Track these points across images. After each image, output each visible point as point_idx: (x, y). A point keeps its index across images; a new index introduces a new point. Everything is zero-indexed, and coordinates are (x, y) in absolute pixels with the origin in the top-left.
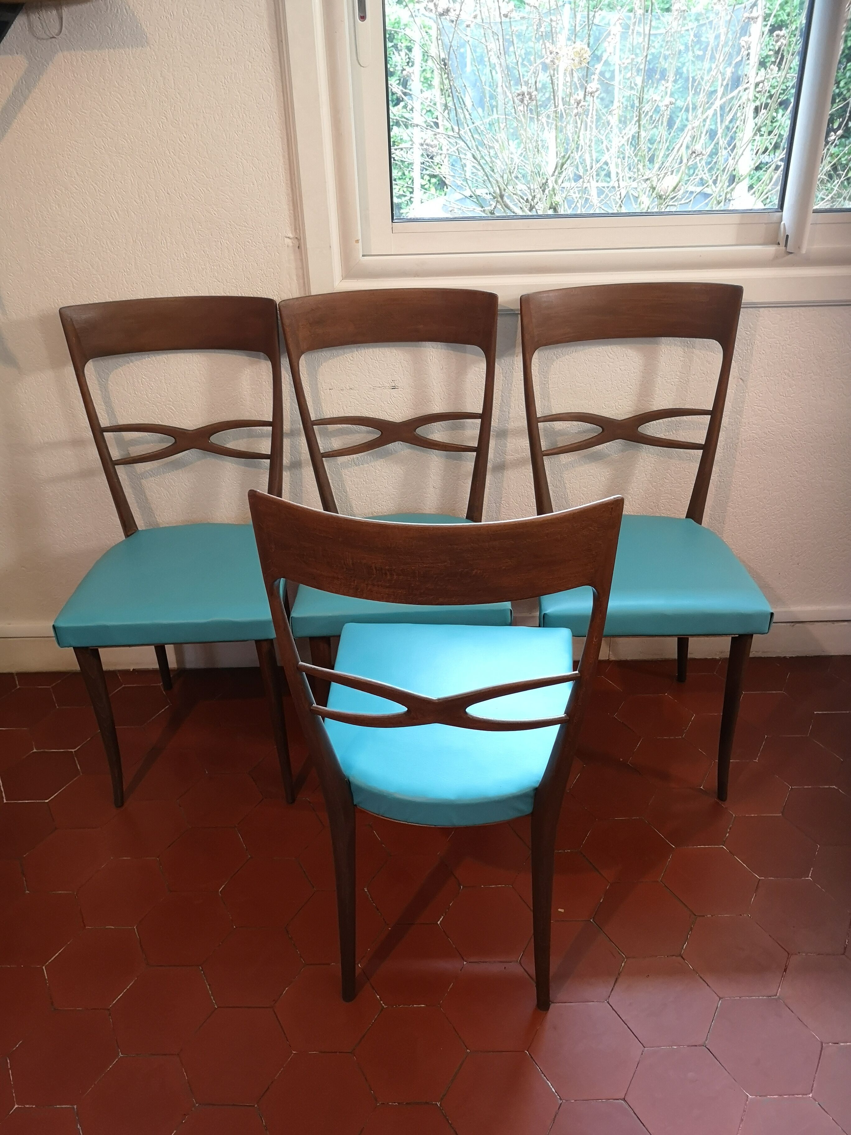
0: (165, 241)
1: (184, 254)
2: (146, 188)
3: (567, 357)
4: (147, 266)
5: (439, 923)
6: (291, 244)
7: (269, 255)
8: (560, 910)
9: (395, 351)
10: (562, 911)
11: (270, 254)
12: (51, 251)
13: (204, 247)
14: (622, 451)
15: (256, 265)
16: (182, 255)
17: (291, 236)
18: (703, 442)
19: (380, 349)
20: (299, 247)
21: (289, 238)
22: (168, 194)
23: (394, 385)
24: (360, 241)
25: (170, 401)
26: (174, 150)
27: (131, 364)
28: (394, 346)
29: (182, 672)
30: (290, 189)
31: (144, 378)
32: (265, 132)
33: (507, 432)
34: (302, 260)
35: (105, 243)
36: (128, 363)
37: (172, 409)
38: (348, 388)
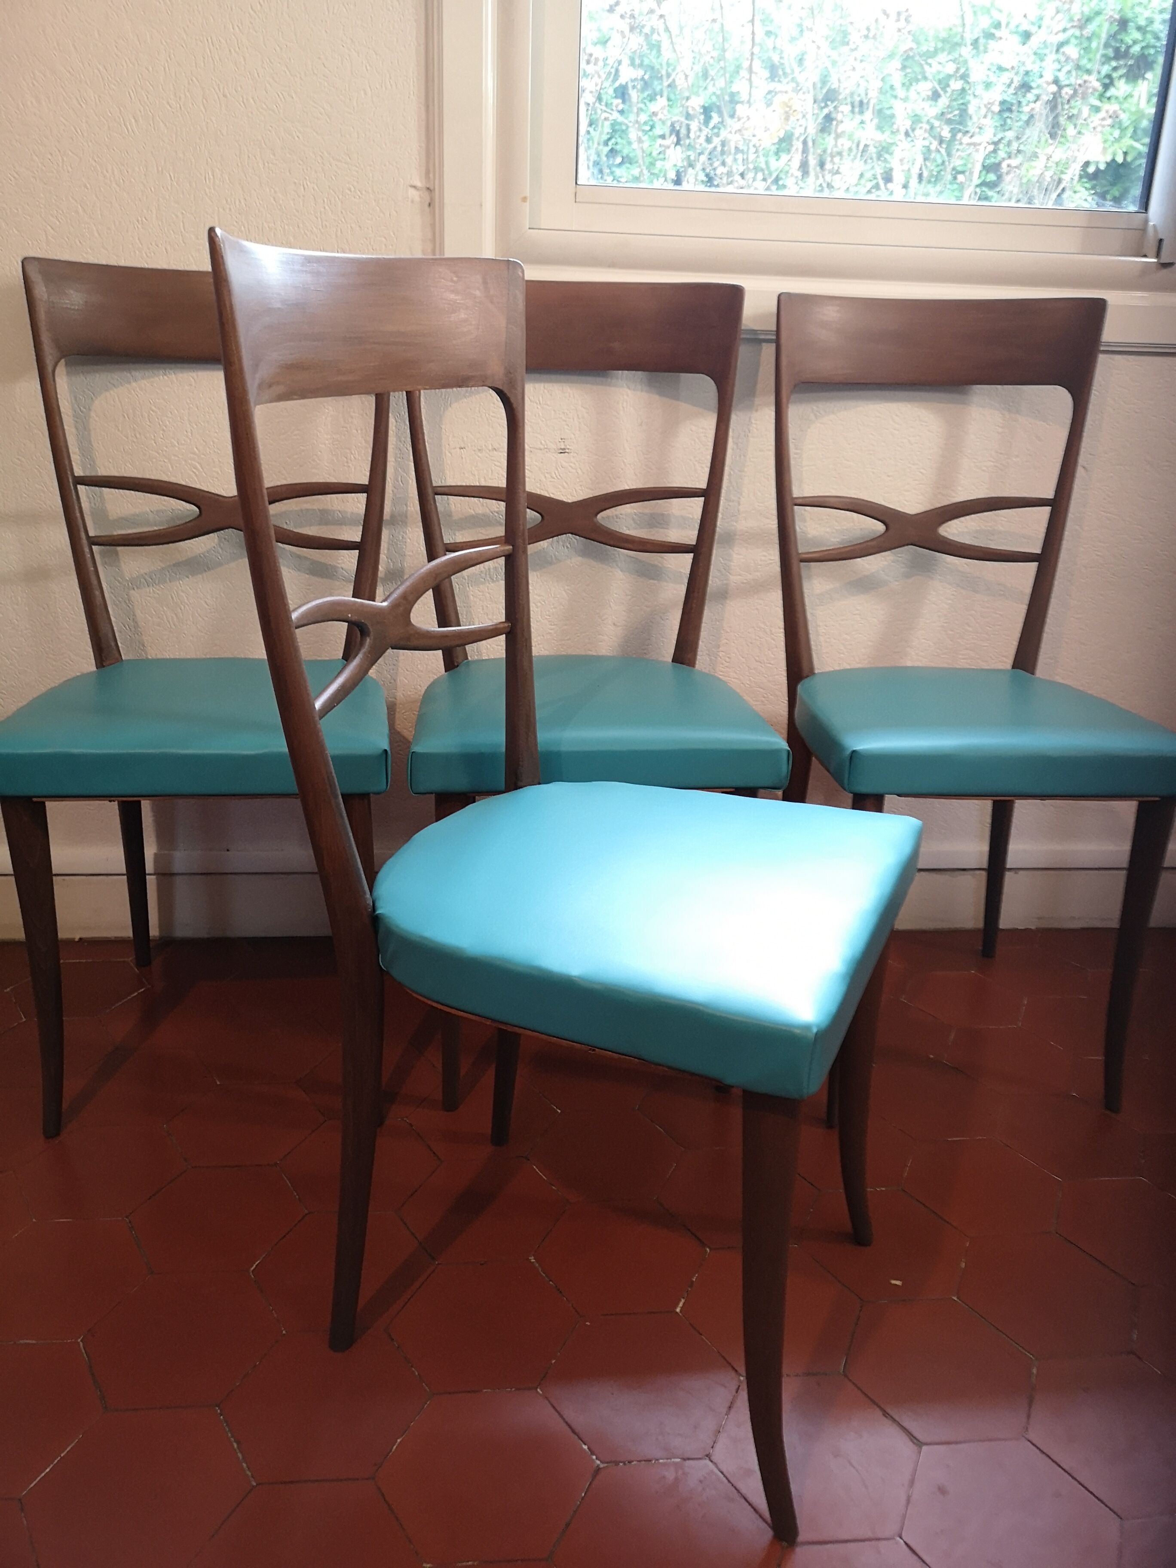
0: (212, 177)
1: (242, 201)
2: (189, 84)
3: (832, 417)
4: (177, 217)
5: (678, 1310)
6: (417, 199)
7: (382, 215)
8: (894, 1282)
9: (569, 390)
10: (898, 1283)
11: (384, 214)
12: (16, 175)
13: (275, 192)
14: (907, 576)
15: (358, 229)
16: (237, 203)
17: (418, 184)
18: (1038, 551)
19: (547, 385)
20: (430, 205)
21: (415, 187)
22: (225, 96)
23: (563, 447)
24: (528, 200)
25: (194, 453)
26: (242, 24)
27: (134, 384)
28: (567, 382)
29: (168, 942)
30: (423, 109)
31: (153, 411)
32: (391, 8)
33: (735, 535)
34: (433, 226)
35: (110, 171)
36: (129, 383)
37: (196, 468)
38: (490, 448)
